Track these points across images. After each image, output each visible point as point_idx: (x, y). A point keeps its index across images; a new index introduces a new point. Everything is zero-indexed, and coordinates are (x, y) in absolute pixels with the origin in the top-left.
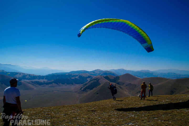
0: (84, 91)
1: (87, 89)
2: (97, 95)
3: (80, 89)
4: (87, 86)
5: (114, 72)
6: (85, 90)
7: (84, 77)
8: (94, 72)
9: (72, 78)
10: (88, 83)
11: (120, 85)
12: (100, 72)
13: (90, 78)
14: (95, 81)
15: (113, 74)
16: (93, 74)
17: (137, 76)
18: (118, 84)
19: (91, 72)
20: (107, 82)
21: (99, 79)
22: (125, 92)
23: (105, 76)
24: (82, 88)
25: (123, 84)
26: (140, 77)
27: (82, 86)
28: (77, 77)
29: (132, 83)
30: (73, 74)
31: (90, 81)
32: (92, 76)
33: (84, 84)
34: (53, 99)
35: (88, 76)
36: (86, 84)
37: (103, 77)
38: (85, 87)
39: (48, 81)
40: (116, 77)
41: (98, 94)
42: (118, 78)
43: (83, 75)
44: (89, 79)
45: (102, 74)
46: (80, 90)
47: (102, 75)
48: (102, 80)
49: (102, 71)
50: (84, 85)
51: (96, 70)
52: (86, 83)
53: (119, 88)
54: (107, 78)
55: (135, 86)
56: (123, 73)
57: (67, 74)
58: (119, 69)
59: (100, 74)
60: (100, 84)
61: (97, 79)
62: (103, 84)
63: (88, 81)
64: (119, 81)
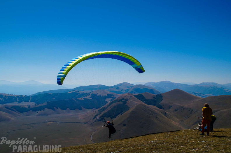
0: (100, 121)
1: (105, 118)
2: (124, 128)
3: (94, 118)
4: (106, 111)
5: (153, 87)
6: (102, 119)
7: (100, 96)
8: (117, 87)
9: (80, 99)
10: (108, 106)
11: (164, 109)
12: (127, 87)
13: (111, 98)
14: (120, 103)
15: (152, 91)
16: (116, 90)
17: (195, 93)
18: (160, 107)
19: (112, 87)
20: (141, 104)
21: (127, 100)
22: (173, 122)
23: (137, 94)
24: (97, 115)
25: (170, 107)
26: (200, 95)
27: (97, 112)
28: (88, 97)
29: (186, 106)
30: (81, 92)
31: (111, 104)
32: (114, 94)
33: (101, 108)
34: (46, 136)
35: (107, 95)
36: (104, 109)
37: (134, 96)
38: (103, 113)
39: (36, 105)
40: (158, 95)
41: (124, 125)
42: (160, 97)
43: (99, 93)
44: (109, 100)
45: (131, 90)
46: (95, 120)
47: (132, 92)
48: (131, 101)
49: (132, 86)
50: (100, 110)
51: (120, 85)
52: (104, 106)
53: (163, 115)
54: (140, 97)
55: (191, 111)
56: (168, 89)
57: (70, 92)
58: (161, 83)
59: (128, 90)
60: (128, 108)
61: (123, 99)
62: (134, 107)
63: (108, 104)
64: (163, 102)
